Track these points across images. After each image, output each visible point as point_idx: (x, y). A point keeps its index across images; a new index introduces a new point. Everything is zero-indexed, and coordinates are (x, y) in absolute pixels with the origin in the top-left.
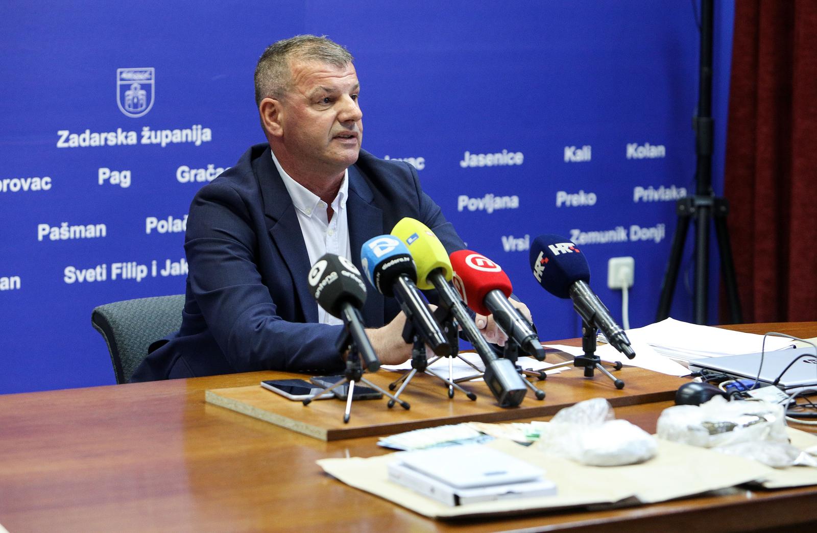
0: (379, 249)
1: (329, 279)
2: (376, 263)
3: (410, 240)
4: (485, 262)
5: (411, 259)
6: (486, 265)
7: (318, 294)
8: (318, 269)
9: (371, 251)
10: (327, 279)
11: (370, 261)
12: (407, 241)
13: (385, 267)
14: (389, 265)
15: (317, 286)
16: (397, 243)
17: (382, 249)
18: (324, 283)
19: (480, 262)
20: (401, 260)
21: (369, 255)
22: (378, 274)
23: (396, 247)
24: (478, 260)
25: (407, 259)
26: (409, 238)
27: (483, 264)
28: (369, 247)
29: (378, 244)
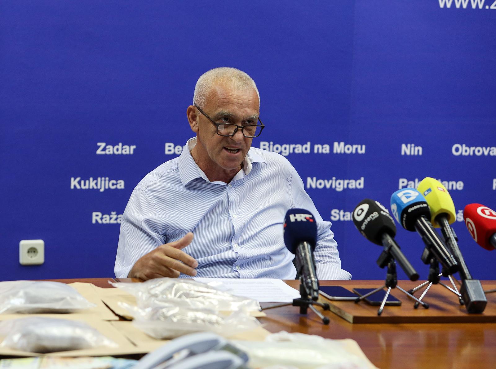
0: (405, 198)
1: (372, 217)
2: (404, 207)
3: (426, 193)
4: (491, 213)
5: (428, 205)
6: (491, 215)
7: (363, 227)
8: (362, 210)
9: (399, 199)
10: (370, 216)
11: (399, 206)
12: (424, 194)
13: (410, 210)
14: (413, 209)
15: (363, 221)
16: (417, 194)
17: (408, 197)
18: (369, 219)
19: (487, 212)
20: (421, 206)
21: (398, 202)
22: (405, 215)
23: (417, 196)
24: (486, 211)
25: (425, 205)
26: (425, 192)
27: (489, 214)
28: (397, 196)
29: (404, 194)
